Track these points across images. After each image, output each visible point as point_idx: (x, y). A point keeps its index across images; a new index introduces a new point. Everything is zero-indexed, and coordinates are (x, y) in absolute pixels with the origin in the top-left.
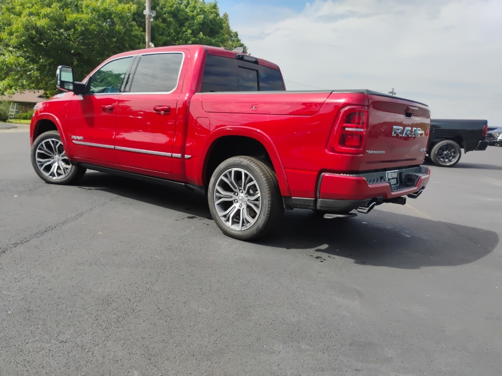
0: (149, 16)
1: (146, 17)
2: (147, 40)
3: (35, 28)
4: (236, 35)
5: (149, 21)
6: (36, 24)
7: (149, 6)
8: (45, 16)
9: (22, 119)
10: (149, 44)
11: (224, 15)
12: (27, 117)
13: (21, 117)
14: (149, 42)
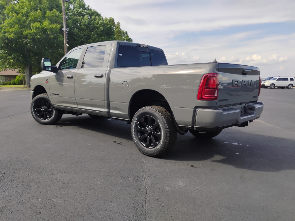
0: (65, 31)
1: (64, 32)
2: (65, 43)
3: (7, 39)
4: (127, 33)
5: (65, 33)
6: (7, 37)
7: (65, 26)
8: (12, 32)
9: (8, 85)
10: (66, 45)
11: (118, 23)
12: (11, 83)
13: (7, 84)
14: (66, 44)
